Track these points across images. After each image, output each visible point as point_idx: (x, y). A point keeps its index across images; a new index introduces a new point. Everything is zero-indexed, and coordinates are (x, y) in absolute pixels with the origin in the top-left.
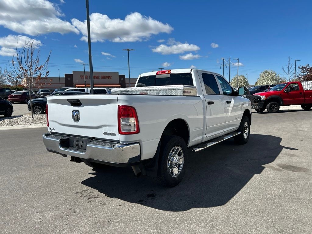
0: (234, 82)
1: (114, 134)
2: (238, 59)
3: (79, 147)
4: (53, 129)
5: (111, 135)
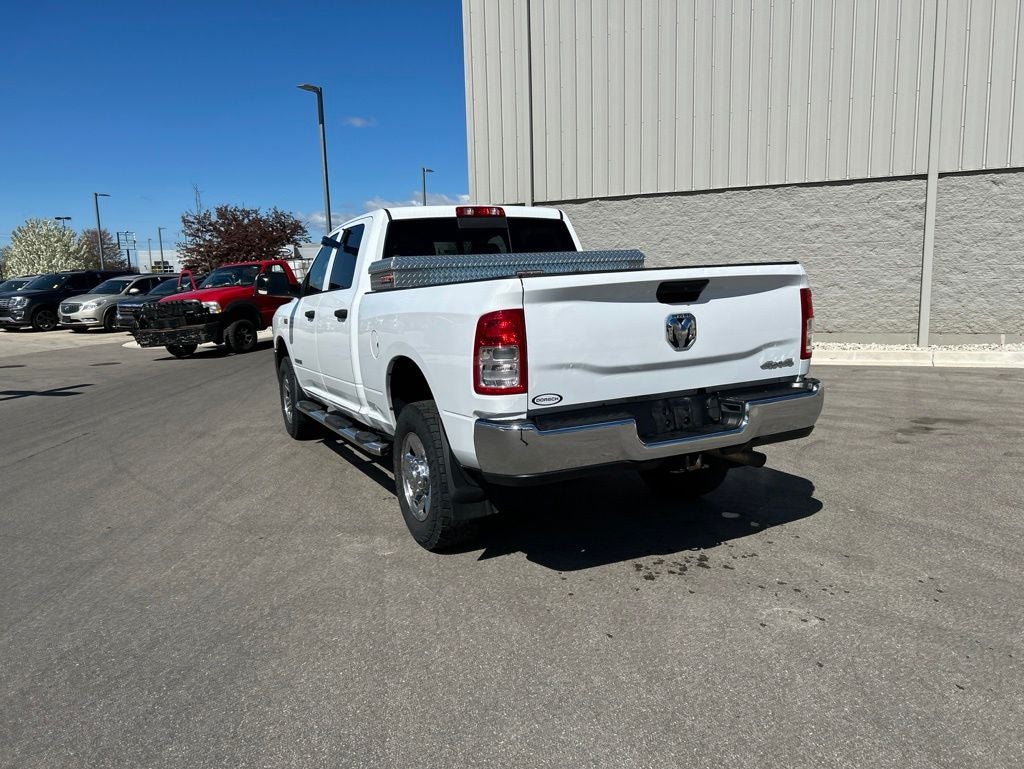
1: (789, 363)
3: (678, 426)
4: (547, 397)
5: (781, 365)
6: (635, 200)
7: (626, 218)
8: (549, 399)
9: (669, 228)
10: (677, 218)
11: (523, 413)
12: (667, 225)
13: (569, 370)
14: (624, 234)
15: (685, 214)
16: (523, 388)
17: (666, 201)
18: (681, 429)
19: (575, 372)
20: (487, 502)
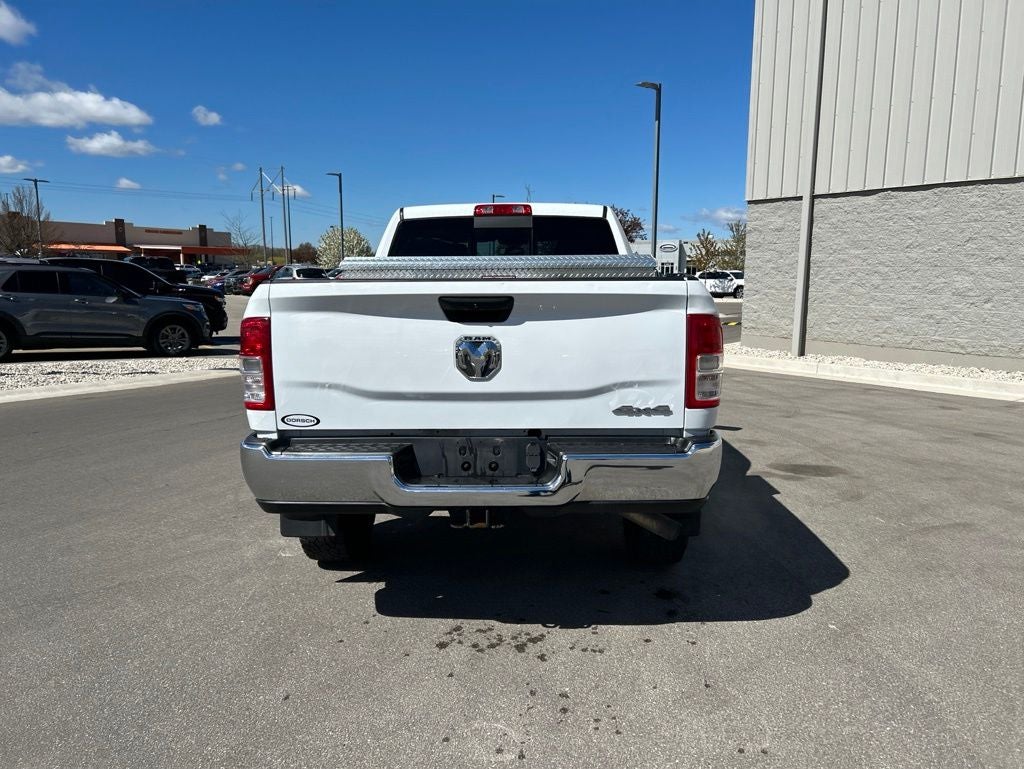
0: (330, 249)
1: (664, 410)
2: (340, 176)
3: (479, 472)
4: (301, 417)
5: (648, 412)
6: (936, 190)
7: (924, 212)
8: (303, 421)
9: (979, 225)
10: (992, 212)
11: (272, 432)
12: (976, 220)
13: (326, 391)
14: (918, 231)
15: (1002, 207)
16: (269, 404)
17: (976, 190)
18: (483, 475)
19: (334, 394)
20: (323, 522)
